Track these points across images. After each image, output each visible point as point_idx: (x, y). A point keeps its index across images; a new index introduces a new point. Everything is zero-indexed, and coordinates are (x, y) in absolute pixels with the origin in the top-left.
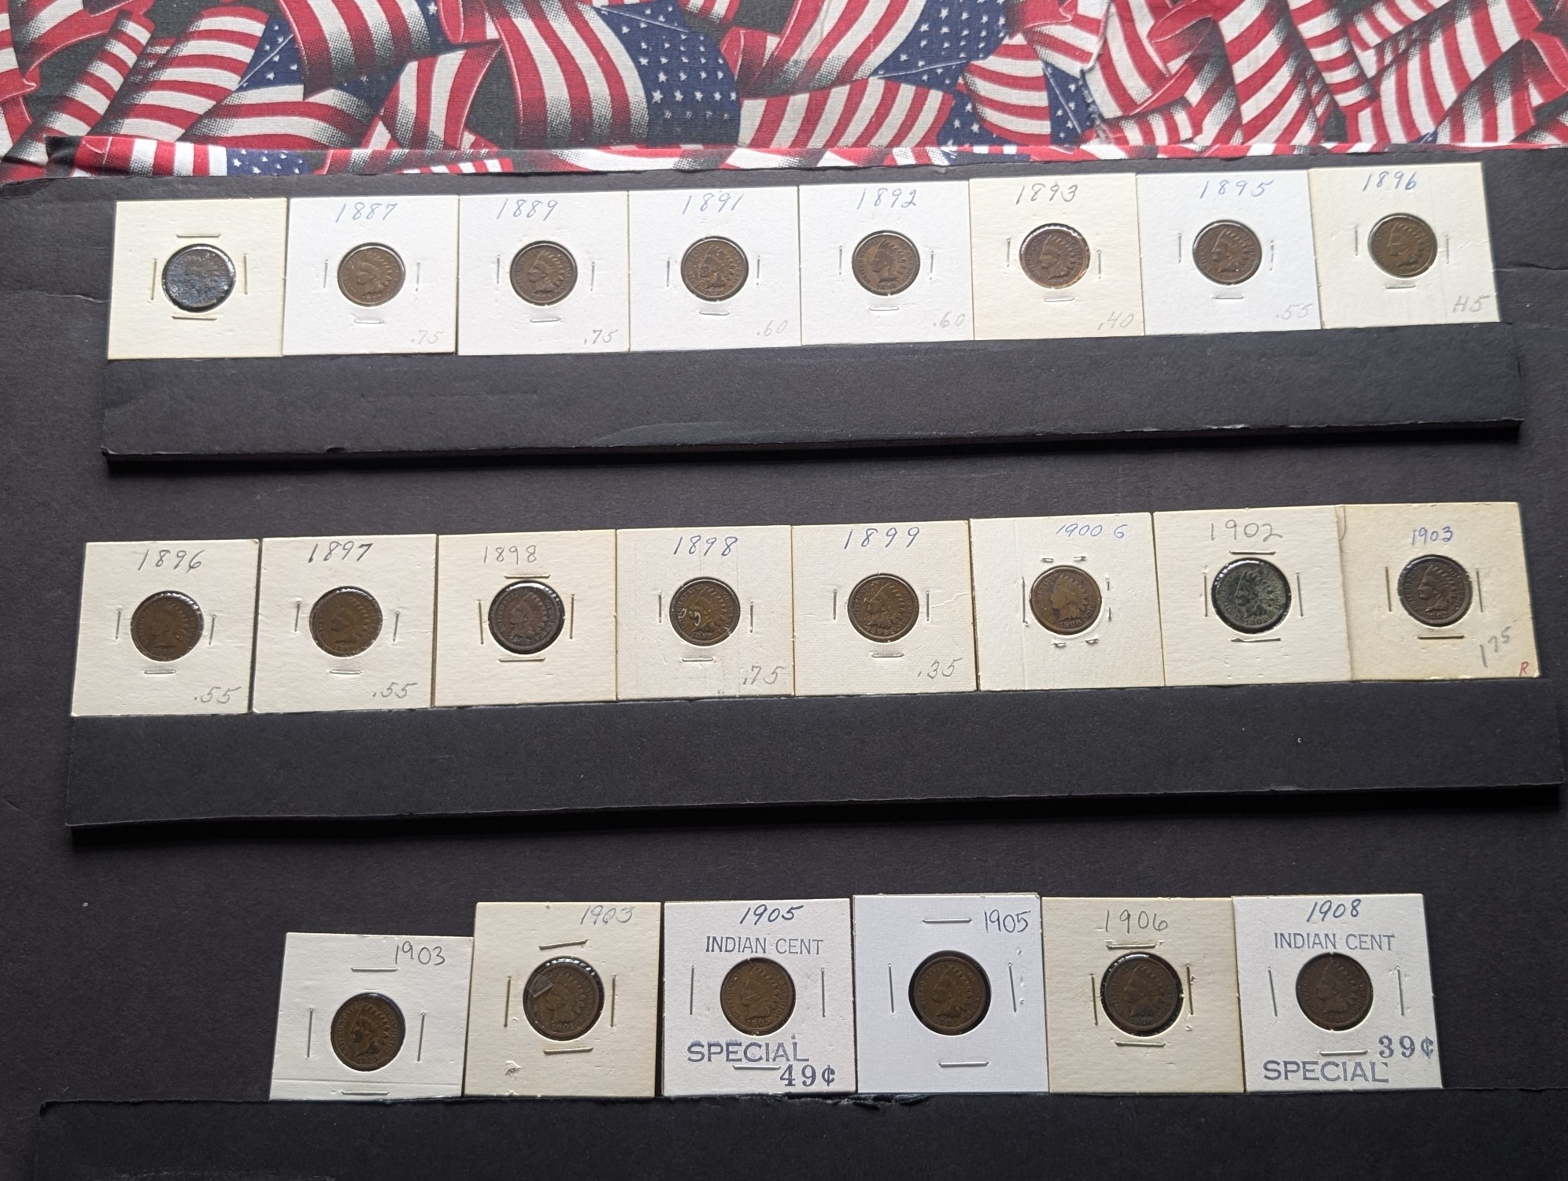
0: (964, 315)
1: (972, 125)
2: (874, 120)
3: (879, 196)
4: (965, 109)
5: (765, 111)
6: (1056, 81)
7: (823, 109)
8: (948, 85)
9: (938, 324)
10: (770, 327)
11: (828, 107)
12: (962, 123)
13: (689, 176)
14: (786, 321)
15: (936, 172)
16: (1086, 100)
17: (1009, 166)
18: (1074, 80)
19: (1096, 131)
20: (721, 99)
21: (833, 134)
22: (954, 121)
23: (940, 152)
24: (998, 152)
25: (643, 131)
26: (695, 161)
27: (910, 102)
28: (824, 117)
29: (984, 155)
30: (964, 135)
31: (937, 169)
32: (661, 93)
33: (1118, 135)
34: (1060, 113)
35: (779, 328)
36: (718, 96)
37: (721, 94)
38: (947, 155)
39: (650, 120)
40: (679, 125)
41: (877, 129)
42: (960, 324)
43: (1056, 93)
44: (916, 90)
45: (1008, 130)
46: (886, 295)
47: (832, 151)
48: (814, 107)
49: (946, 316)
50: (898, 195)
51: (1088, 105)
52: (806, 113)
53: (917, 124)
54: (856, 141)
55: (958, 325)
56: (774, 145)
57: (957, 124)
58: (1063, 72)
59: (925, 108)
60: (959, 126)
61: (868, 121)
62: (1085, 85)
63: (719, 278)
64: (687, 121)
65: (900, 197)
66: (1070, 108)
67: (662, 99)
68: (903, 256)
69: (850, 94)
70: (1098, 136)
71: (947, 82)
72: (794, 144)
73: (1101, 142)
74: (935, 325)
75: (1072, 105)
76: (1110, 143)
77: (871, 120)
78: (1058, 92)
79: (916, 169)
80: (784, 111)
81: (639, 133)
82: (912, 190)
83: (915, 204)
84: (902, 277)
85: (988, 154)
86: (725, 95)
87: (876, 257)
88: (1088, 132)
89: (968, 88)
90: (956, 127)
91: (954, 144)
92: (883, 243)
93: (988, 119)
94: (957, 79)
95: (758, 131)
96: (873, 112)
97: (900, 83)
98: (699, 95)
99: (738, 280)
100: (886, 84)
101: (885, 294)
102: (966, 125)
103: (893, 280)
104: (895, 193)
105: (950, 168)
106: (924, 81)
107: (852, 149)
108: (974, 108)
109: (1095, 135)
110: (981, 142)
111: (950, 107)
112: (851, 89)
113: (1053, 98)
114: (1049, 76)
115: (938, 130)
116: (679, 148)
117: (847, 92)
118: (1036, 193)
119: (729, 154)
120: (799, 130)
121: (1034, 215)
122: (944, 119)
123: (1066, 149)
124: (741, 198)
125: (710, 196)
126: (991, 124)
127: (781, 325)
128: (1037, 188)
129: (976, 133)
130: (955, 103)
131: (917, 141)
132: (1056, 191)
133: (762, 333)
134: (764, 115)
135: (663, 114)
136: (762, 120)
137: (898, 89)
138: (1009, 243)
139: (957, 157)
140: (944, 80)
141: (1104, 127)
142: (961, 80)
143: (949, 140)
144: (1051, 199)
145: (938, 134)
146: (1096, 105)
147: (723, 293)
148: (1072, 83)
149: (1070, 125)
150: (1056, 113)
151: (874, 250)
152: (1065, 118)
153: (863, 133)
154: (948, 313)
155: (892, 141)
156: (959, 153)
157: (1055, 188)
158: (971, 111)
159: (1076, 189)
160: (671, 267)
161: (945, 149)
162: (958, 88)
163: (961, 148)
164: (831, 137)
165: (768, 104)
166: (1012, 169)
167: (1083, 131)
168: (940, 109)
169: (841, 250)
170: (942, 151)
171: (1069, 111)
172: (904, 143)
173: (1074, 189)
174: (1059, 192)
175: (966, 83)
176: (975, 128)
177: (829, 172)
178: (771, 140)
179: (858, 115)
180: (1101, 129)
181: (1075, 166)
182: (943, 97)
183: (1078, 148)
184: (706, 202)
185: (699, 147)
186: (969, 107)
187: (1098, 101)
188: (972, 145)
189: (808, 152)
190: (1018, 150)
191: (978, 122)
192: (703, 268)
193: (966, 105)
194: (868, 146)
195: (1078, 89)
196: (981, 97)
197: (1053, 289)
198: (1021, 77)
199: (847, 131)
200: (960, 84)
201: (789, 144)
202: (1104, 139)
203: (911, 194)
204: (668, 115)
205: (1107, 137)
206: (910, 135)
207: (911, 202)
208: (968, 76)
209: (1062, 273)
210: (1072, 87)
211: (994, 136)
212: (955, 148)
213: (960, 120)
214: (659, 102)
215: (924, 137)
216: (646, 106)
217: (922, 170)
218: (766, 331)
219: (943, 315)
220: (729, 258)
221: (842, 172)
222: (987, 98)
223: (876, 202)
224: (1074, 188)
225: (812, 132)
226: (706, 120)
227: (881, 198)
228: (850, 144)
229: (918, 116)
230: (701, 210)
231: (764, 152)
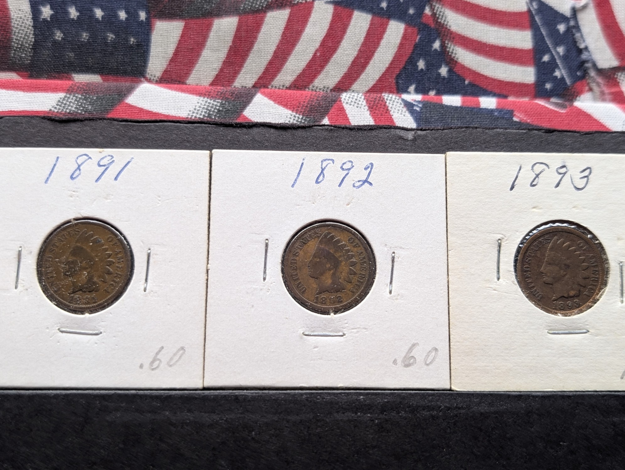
0: (436, 350)
1: (440, 67)
2: (318, 54)
3: (323, 170)
4: (432, 47)
5: (182, 36)
6: (542, 19)
7: (256, 38)
8: (411, 16)
9: (399, 361)
10: (159, 357)
11: (261, 36)
12: (428, 64)
13: (61, 128)
14: (182, 348)
15: (401, 138)
16: (578, 45)
17: (499, 134)
18: (563, 18)
19: (588, 84)
20: (126, 19)
21: (267, 71)
22: (418, 61)
23: (400, 101)
24: (473, 105)
25: (26, 56)
26: (85, 99)
27: (364, 35)
28: (256, 47)
29: (456, 108)
30: (429, 79)
31: (402, 133)
32: (52, 8)
33: (614, 90)
34: (546, 58)
35: (171, 359)
36: (123, 15)
37: (127, 13)
38: (409, 106)
39: (35, 41)
40: (73, 50)
41: (322, 67)
42: (431, 363)
43: (541, 34)
44: (372, 20)
45: (483, 76)
46: (328, 313)
47: (264, 94)
48: (243, 34)
49: (411, 350)
50: (349, 169)
51: (580, 51)
52: (234, 42)
53: (372, 62)
54: (296, 81)
55: (428, 365)
56: (191, 80)
57: (421, 65)
58: (551, 9)
59: (383, 42)
60: (423, 68)
61: (311, 55)
62: (577, 27)
63: (90, 279)
64: (83, 45)
65: (351, 171)
66: (558, 53)
67: (52, 16)
68: (353, 256)
69: (290, 20)
70: (591, 90)
71: (411, 11)
72: (216, 81)
73: (595, 99)
74: (395, 362)
75: (561, 50)
76: (604, 100)
77: (315, 53)
78: (544, 33)
79: (374, 133)
80: (205, 38)
81: (21, 57)
82: (367, 163)
83: (371, 184)
84: (349, 286)
85: (461, 107)
86: (133, 15)
87: (315, 256)
88: (578, 83)
89: (437, 22)
90: (420, 68)
91: (417, 91)
92: (325, 236)
93: (460, 60)
94: (424, 9)
95: (172, 60)
96: (317, 45)
97: (353, 10)
98: (99, 13)
99: (118, 283)
100: (335, 9)
101: (325, 312)
102: (432, 66)
103: (337, 291)
104: (345, 167)
105: (419, 132)
106: (382, 9)
107: (289, 92)
108: (443, 46)
109: (587, 88)
110: (452, 92)
111: (413, 43)
112: (291, 15)
113: (538, 38)
114: (534, 12)
115: (397, 71)
116: (70, 79)
117: (286, 17)
118: (537, 176)
119: (130, 90)
120: (224, 63)
121: (534, 208)
122: (405, 59)
123: (556, 104)
124: (129, 162)
125: (86, 157)
126: (463, 67)
127: (175, 354)
128: (538, 168)
129: (444, 78)
130: (420, 39)
131: (371, 83)
132: (565, 173)
133: (146, 366)
134: (180, 42)
135: (53, 34)
136: (177, 47)
137: (350, 17)
138: (500, 246)
139: (421, 109)
140: (407, 9)
141: (600, 80)
142: (427, 11)
143: (411, 85)
144: (557, 185)
145: (398, 77)
146: (589, 52)
147: (94, 300)
148: (561, 22)
149: (557, 74)
150: (541, 58)
151: (313, 246)
152: (552, 65)
153: (304, 70)
154: (414, 345)
155: (340, 82)
156: (426, 105)
157: (562, 170)
158: (439, 49)
159: (590, 173)
160: (23, 260)
161: (405, 96)
162: (424, 20)
163: (427, 98)
164: (264, 73)
165: (186, 28)
166: (502, 138)
167: (574, 82)
168: (401, 46)
169: (267, 245)
170: (403, 100)
171: (556, 57)
172: (355, 86)
173: (586, 173)
174: (567, 176)
175: (434, 15)
176: (444, 71)
177: (255, 130)
178: (187, 74)
179: (299, 47)
180: (594, 81)
181: (586, 139)
182: (406, 30)
183: (572, 105)
184: (79, 166)
185: (94, 78)
186: (437, 45)
187: (591, 47)
188: (440, 93)
189: (233, 93)
190: (498, 104)
191: (447, 64)
192: (68, 263)
193: (434, 41)
194: (311, 87)
195: (569, 30)
196: (451, 33)
197: (559, 317)
198: (501, 11)
199: (285, 67)
200: (427, 15)
201: (210, 80)
202: (598, 93)
203: (366, 169)
204: (59, 35)
205: (602, 93)
206: (363, 76)
207: (366, 181)
208: (437, 6)
209: (572, 293)
210: (562, 28)
211: (467, 82)
212: (419, 97)
213: (425, 59)
214: (49, 19)
215: (380, 80)
216: (32, 24)
217: (382, 134)
218: (152, 362)
219: (407, 348)
220: (106, 250)
221: (272, 130)
222: (459, 35)
223: (318, 178)
224: (588, 171)
225: (241, 66)
226: (106, 44)
227: (325, 172)
228: (288, 84)
229: (374, 52)
230: (72, 178)
231: (176, 90)
